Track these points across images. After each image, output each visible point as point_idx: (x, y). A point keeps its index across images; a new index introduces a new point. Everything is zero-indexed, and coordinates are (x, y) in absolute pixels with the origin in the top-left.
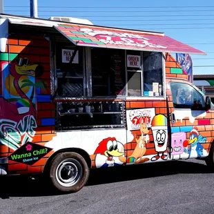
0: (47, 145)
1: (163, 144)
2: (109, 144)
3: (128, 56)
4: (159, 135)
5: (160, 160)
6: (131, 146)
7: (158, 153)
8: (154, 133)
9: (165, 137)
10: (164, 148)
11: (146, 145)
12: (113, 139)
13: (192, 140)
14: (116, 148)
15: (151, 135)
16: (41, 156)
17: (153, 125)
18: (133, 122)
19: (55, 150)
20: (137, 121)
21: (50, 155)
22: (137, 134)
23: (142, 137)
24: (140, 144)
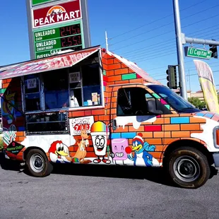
0: (22, 143)
1: (102, 149)
2: (58, 146)
3: (70, 74)
4: (98, 140)
5: (102, 163)
6: (74, 149)
7: (99, 157)
8: (94, 138)
9: (104, 142)
11: (86, 149)
12: (60, 142)
13: (136, 147)
14: (63, 149)
15: (90, 140)
16: (20, 150)
17: (92, 131)
18: (75, 128)
19: (26, 147)
20: (78, 127)
21: (24, 150)
22: (78, 138)
23: (83, 141)
24: (82, 147)
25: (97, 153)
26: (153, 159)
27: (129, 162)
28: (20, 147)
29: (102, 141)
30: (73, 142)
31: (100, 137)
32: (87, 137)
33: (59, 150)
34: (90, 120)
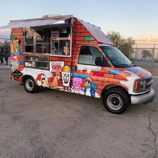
0: (22, 72)
1: (67, 83)
2: (42, 77)
3: (52, 32)
4: (65, 77)
5: (66, 91)
7: (65, 87)
8: (63, 75)
9: (69, 79)
10: (67, 85)
11: (58, 81)
12: (44, 75)
13: (87, 84)
14: (45, 79)
15: (61, 76)
16: (20, 76)
17: (62, 71)
18: (53, 68)
19: (24, 74)
20: (55, 67)
21: (22, 76)
22: (54, 74)
23: (56, 76)
24: (55, 80)
25: (64, 85)
26: (96, 93)
27: (82, 93)
28: (20, 74)
29: (68, 78)
30: (51, 76)
31: (67, 75)
32: (59, 74)
33: (43, 79)
34: (62, 64)
